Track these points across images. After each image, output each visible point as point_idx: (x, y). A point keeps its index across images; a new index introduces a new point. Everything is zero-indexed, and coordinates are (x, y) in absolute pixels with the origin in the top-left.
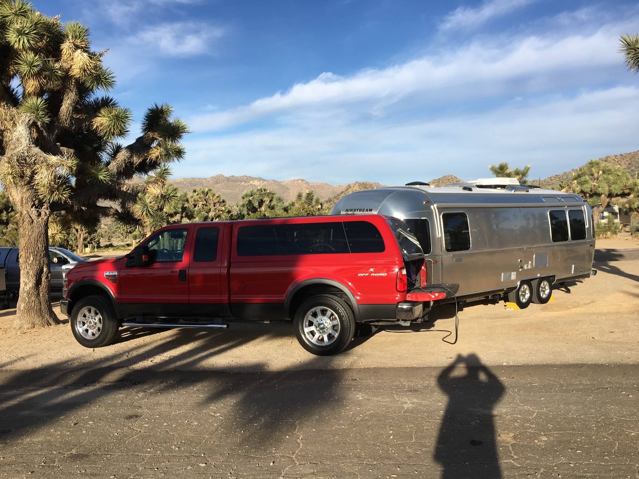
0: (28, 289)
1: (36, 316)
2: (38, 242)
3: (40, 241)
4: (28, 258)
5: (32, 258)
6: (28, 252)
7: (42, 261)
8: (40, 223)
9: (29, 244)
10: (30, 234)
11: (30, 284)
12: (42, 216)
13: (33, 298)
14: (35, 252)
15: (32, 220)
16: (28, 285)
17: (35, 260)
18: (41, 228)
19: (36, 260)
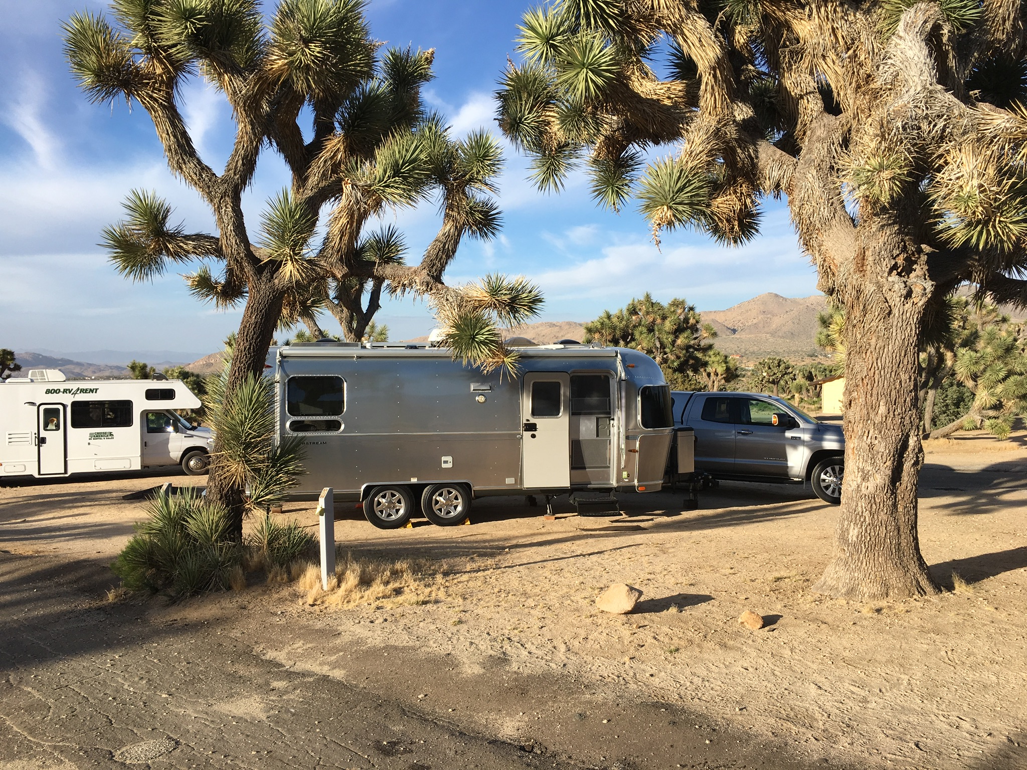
0: (871, 489)
1: (890, 564)
2: (901, 366)
3: (906, 363)
4: (874, 408)
5: (882, 409)
6: (875, 392)
7: (907, 418)
8: (908, 314)
9: (877, 372)
10: (881, 343)
11: (878, 476)
12: (913, 296)
13: (883, 516)
14: (893, 393)
15: (890, 307)
16: (871, 479)
17: (891, 413)
18: (909, 329)
19: (894, 415)
